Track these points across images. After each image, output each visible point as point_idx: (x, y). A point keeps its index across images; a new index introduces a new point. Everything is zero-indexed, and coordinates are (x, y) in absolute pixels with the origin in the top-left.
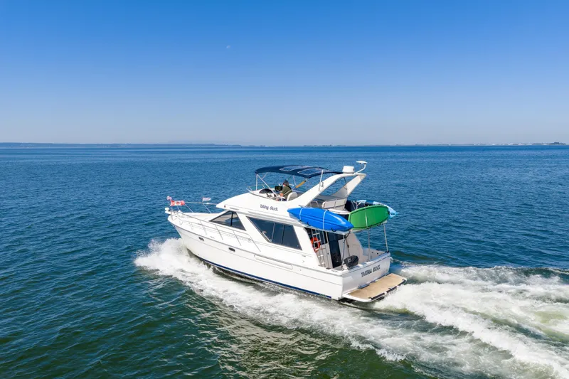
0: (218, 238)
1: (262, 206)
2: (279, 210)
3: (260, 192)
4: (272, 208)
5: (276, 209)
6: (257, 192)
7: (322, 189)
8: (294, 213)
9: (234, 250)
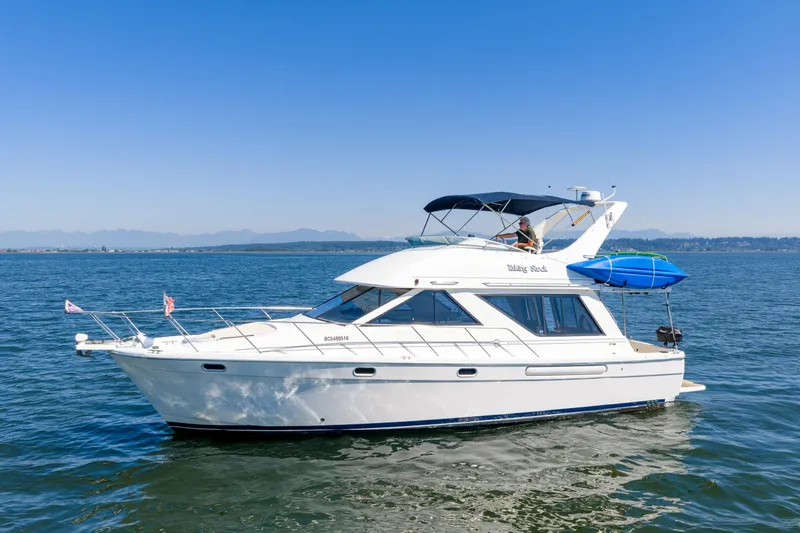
1: (512, 268)
2: (548, 273)
5: (544, 270)
9: (473, 371)
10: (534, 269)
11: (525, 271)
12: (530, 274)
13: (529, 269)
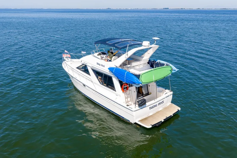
1: (98, 64)
2: (105, 67)
3: (98, 55)
4: (102, 65)
5: (104, 66)
6: (96, 54)
7: (127, 57)
9: (85, 86)
11: (100, 65)
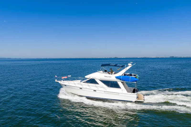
0: (88, 87)
2: (112, 77)
7: (126, 70)
8: (117, 78)
9: (96, 91)
10: (109, 77)
11: (107, 77)
12: (108, 78)
13: (108, 77)
